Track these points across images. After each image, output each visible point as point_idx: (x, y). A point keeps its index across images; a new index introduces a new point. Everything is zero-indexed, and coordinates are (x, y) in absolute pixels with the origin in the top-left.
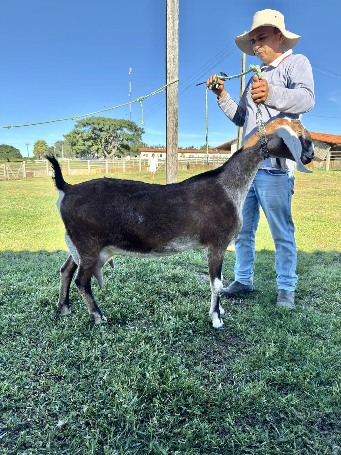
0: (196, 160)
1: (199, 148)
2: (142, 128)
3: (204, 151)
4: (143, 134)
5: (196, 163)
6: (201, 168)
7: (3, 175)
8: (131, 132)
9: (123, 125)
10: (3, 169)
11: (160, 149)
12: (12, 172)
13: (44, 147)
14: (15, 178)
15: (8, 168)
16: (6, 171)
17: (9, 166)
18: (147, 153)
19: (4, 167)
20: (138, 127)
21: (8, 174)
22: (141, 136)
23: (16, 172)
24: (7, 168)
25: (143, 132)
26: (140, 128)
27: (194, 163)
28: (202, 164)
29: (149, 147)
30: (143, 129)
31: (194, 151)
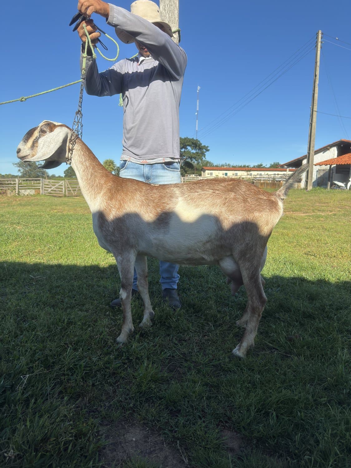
0: (261, 177)
1: (268, 166)
2: (206, 146)
3: (273, 169)
4: (207, 152)
5: (262, 181)
6: (266, 186)
7: (62, 191)
8: (195, 150)
9: (187, 144)
10: (62, 186)
11: (225, 167)
12: (71, 189)
13: (112, 166)
14: (74, 195)
15: (68, 185)
16: (65, 187)
17: (68, 183)
18: (211, 171)
19: (64, 183)
20: (203, 145)
21: (67, 191)
22: (205, 153)
23: (75, 189)
24: (66, 185)
25: (208, 150)
26: (205, 146)
27: (259, 181)
28: (268, 182)
29: (215, 165)
30: (208, 147)
31: (262, 169)
